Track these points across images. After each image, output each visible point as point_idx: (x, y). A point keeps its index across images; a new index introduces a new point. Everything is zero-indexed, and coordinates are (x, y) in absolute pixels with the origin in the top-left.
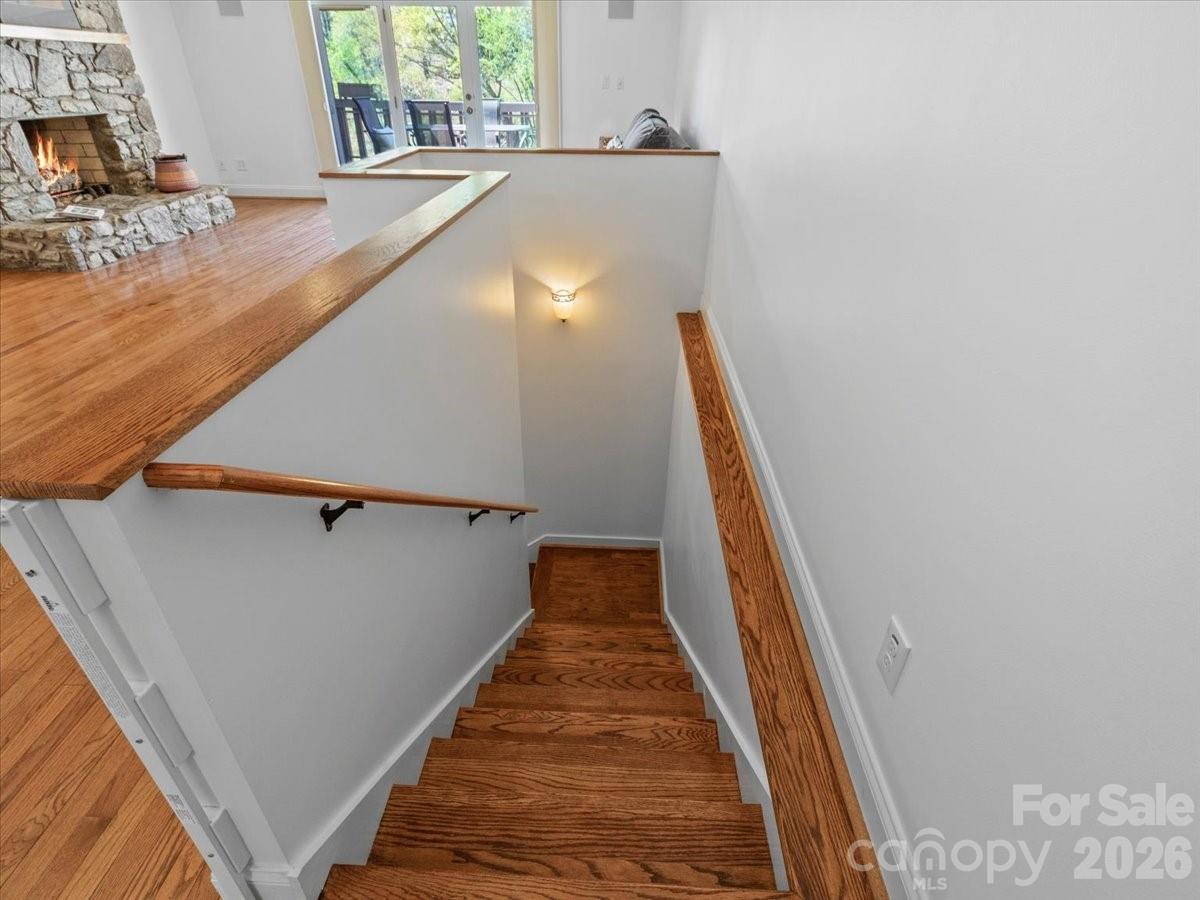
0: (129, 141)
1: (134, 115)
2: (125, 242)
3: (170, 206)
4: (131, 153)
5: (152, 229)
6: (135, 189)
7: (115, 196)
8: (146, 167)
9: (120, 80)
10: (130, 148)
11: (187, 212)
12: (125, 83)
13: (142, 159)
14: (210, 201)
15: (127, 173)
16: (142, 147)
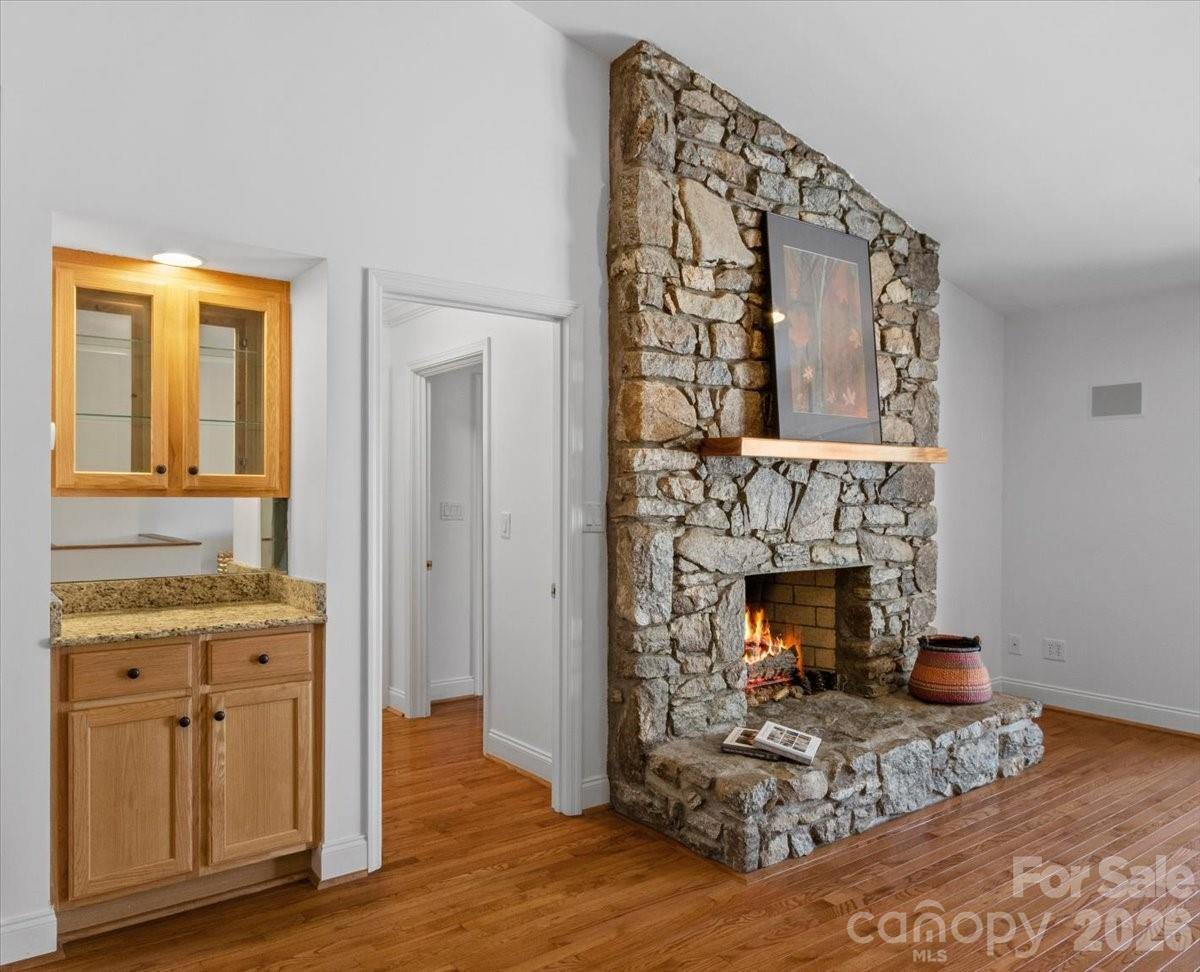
0: (889, 609)
1: (910, 567)
2: (839, 812)
3: (937, 741)
4: (887, 627)
5: (892, 785)
6: (873, 687)
7: (838, 697)
8: (901, 651)
9: (907, 516)
10: (887, 619)
11: (962, 753)
12: (913, 519)
13: (899, 637)
14: (1005, 730)
15: (869, 659)
16: (905, 617)
